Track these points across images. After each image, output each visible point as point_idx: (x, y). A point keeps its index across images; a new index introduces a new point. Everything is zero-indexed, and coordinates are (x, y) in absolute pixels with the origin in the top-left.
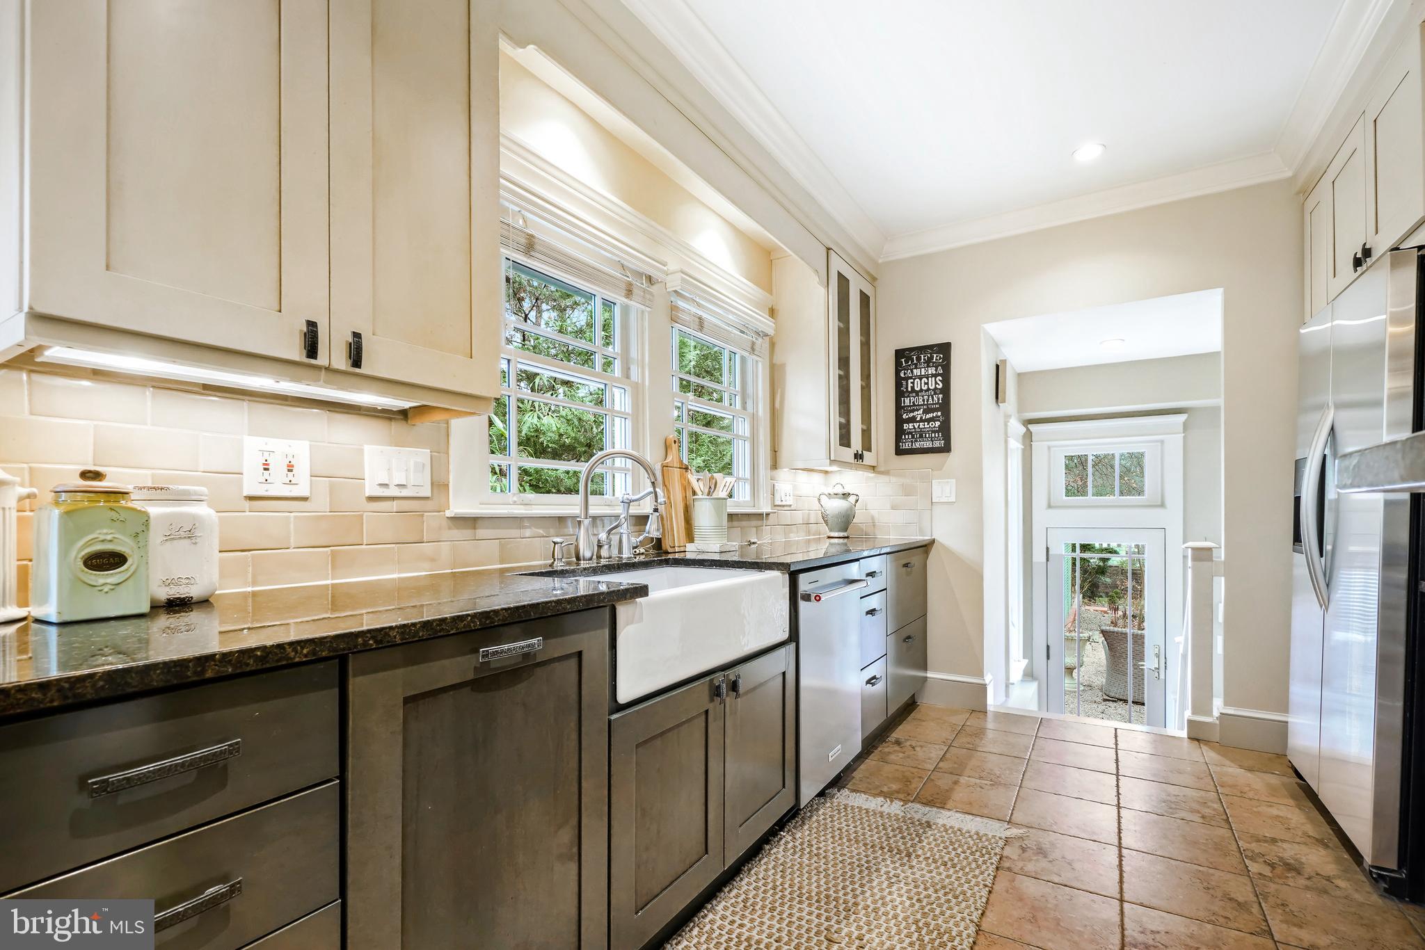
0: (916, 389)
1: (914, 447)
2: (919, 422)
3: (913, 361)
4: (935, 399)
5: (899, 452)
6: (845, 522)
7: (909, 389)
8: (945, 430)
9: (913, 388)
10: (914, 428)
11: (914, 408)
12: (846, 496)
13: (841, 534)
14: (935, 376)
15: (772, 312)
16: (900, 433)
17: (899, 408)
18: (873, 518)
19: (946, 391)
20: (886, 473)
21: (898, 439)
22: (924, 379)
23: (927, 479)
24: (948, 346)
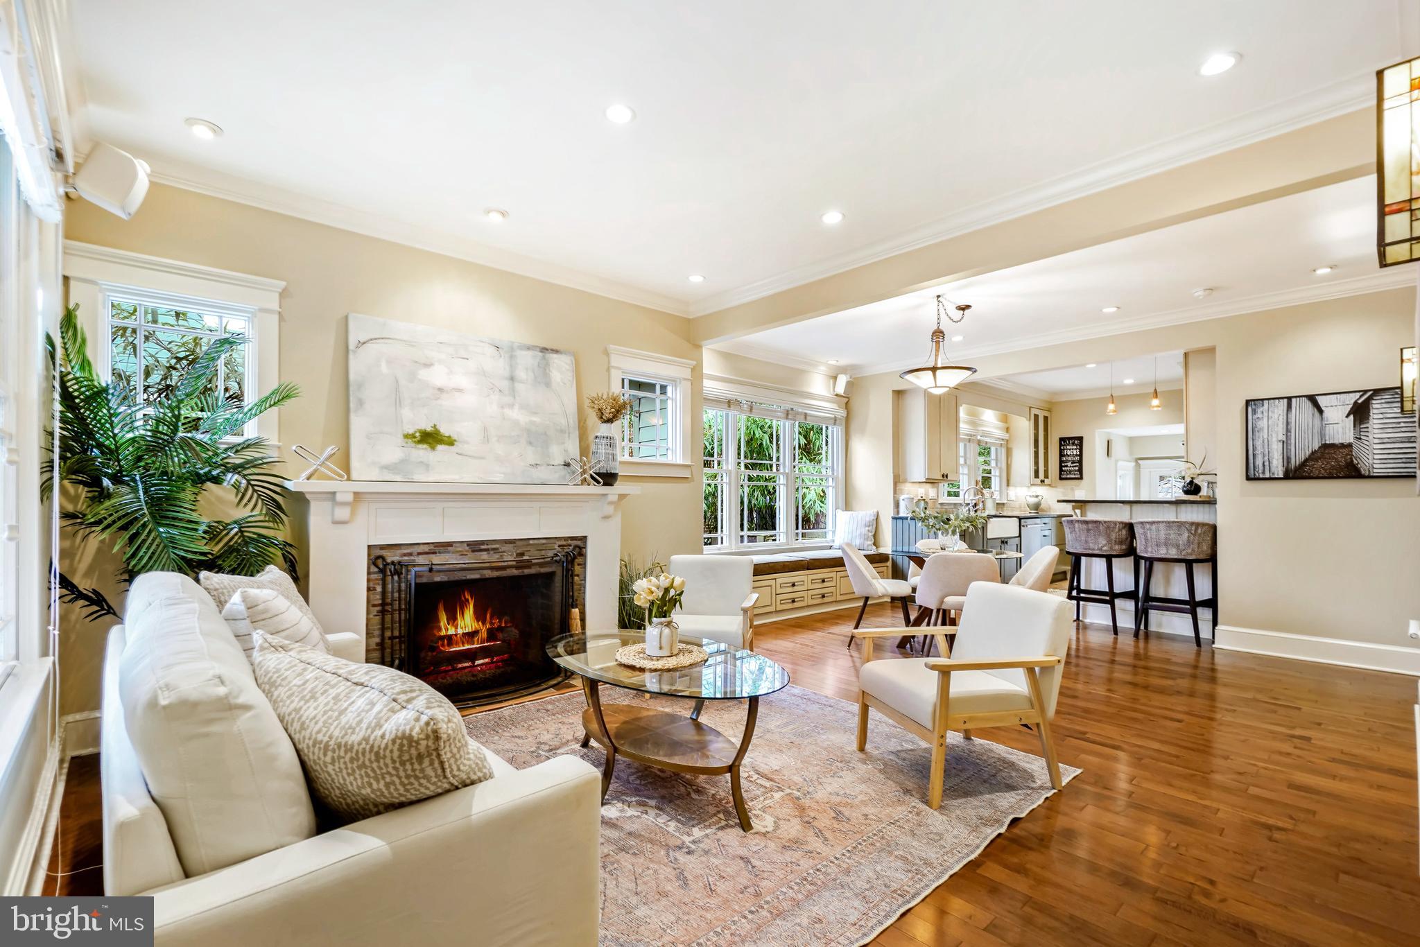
0: (1068, 454)
1: (1067, 477)
2: (1070, 467)
3: (1067, 442)
4: (1077, 458)
5: (1061, 479)
6: (1037, 507)
7: (1065, 454)
8: (1080, 470)
10: (1067, 469)
11: (1068, 461)
12: (1037, 496)
13: (1036, 511)
14: (1076, 449)
15: (1007, 430)
16: (1061, 471)
17: (1061, 462)
18: (1047, 505)
19: (1081, 455)
20: (1055, 487)
21: (1060, 474)
22: (1072, 451)
23: (1072, 489)
24: (1082, 438)
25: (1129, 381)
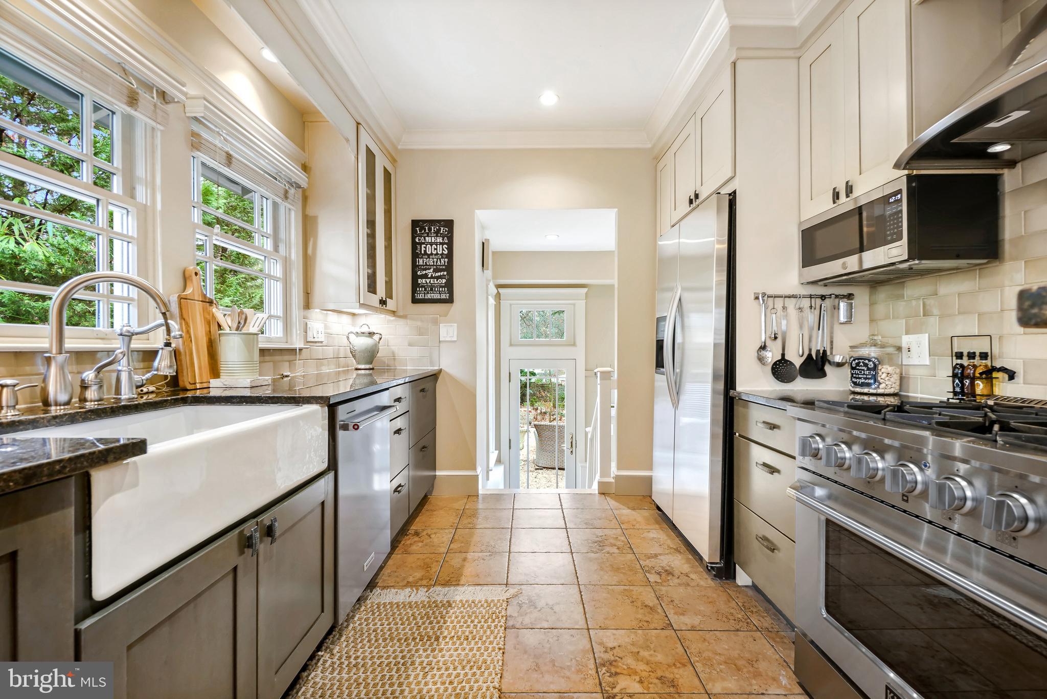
0: (428, 252)
1: (426, 297)
2: (430, 278)
3: (425, 230)
4: (442, 261)
5: (415, 301)
6: (370, 356)
7: (423, 252)
8: (449, 285)
9: (425, 251)
10: (427, 283)
11: (426, 267)
12: (371, 334)
13: (368, 366)
14: (442, 244)
15: (305, 168)
16: (415, 286)
17: (415, 266)
18: (393, 353)
19: (450, 256)
20: (404, 317)
21: (414, 291)
22: (433, 246)
23: (436, 322)
24: (452, 221)
25: (549, 99)
